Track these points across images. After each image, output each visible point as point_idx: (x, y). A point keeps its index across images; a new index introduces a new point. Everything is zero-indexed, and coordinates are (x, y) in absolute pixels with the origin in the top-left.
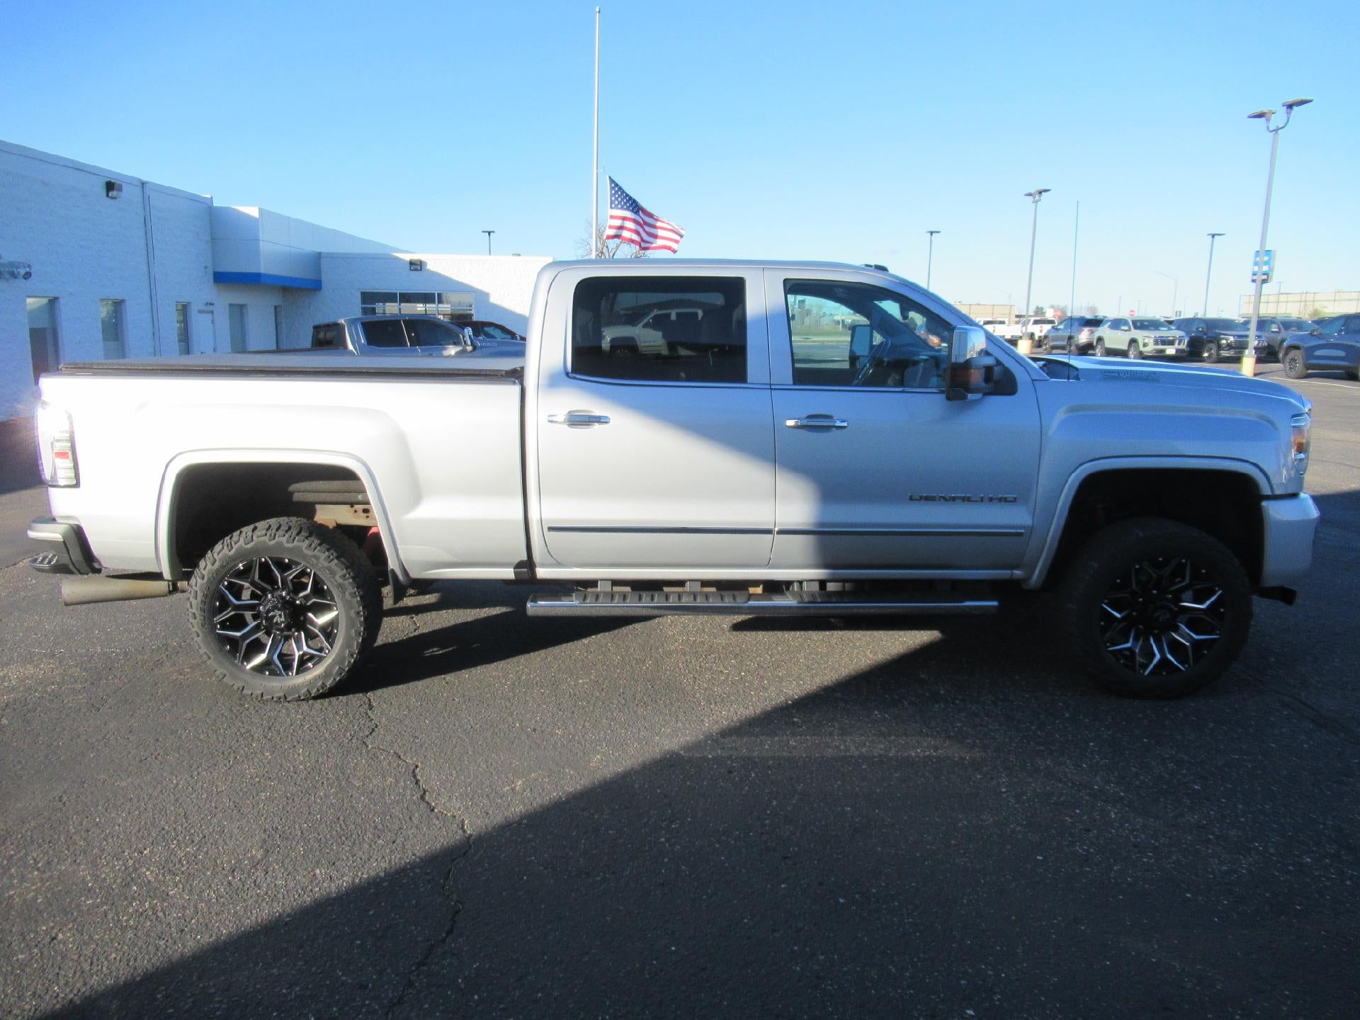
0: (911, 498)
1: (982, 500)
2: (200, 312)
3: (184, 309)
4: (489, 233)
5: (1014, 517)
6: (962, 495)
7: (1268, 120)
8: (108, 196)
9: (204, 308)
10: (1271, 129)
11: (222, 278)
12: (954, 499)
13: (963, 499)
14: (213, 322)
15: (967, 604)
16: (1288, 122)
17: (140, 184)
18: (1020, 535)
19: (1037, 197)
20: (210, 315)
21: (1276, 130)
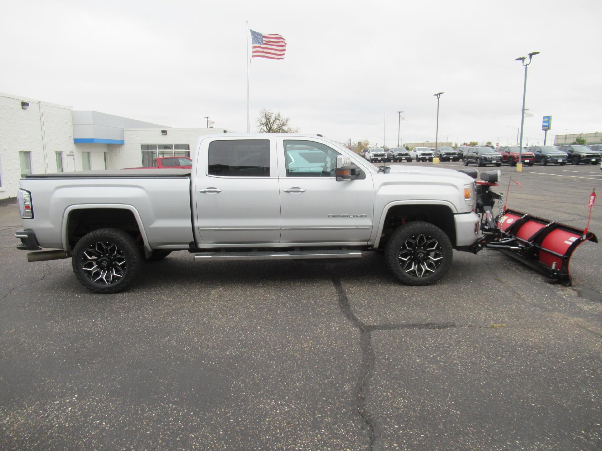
0: (329, 216)
1: (354, 216)
2: (68, 155)
3: (59, 154)
4: (207, 118)
5: (367, 222)
6: (347, 215)
7: (523, 61)
8: (22, 108)
9: (70, 154)
10: (524, 65)
11: (77, 142)
12: (344, 216)
13: (347, 216)
14: (74, 159)
15: (351, 254)
16: (530, 63)
17: (38, 103)
18: (368, 229)
19: (439, 96)
20: (73, 157)
21: (526, 65)
